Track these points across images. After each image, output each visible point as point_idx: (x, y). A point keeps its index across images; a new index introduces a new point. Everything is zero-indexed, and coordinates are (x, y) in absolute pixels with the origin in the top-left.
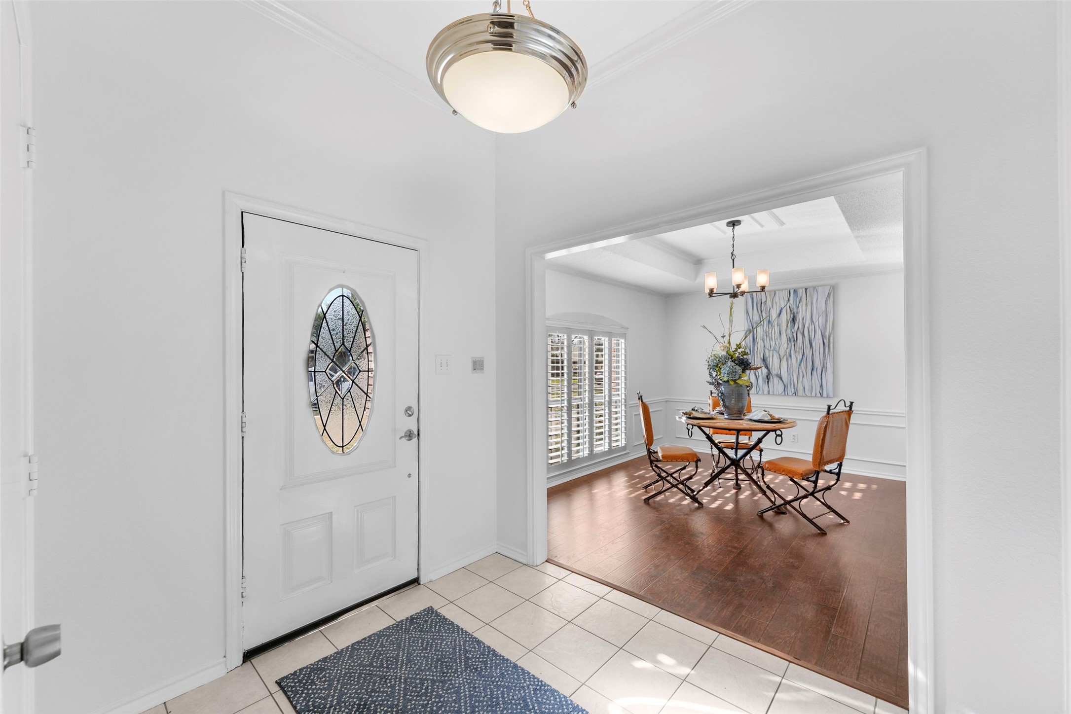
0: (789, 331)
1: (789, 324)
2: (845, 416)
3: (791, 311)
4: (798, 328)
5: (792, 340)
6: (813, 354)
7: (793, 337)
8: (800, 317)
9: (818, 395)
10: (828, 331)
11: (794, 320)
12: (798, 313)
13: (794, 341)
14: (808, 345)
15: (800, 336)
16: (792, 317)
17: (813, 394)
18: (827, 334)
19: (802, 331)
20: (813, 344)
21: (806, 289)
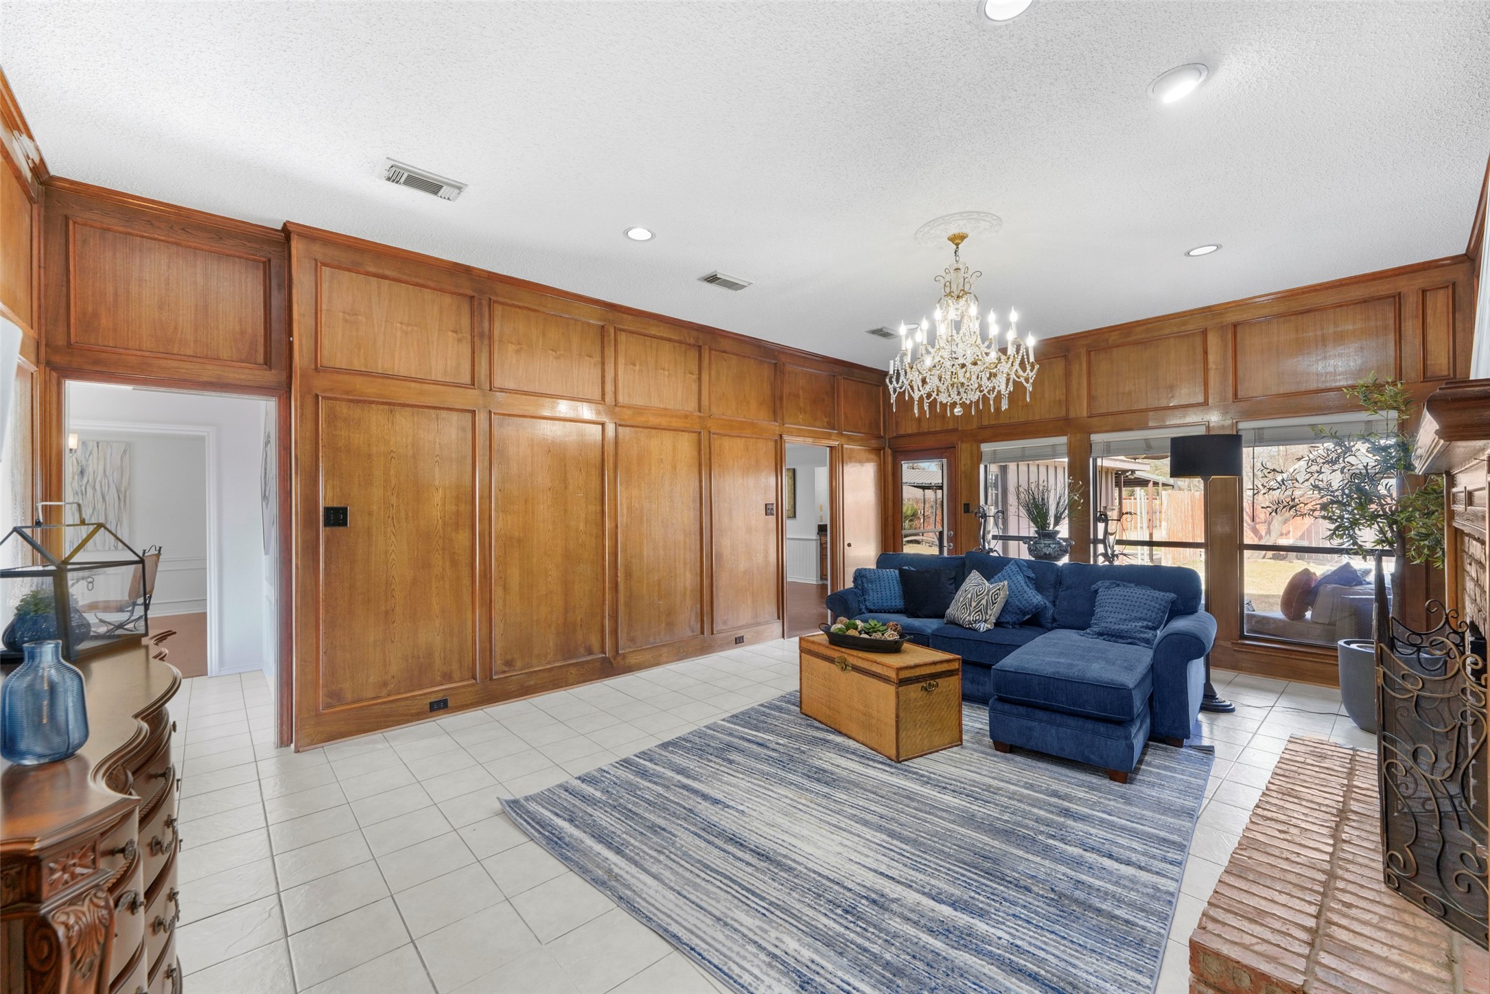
0: (75, 485)
1: (76, 477)
2: (155, 558)
3: (78, 463)
4: (88, 481)
5: (80, 494)
6: (106, 509)
7: (82, 491)
8: (90, 470)
9: (113, 548)
10: (124, 486)
11: (82, 473)
12: (87, 466)
13: (82, 494)
14: (101, 500)
15: (90, 491)
16: (80, 469)
17: (107, 548)
18: (123, 489)
19: (92, 485)
20: (107, 499)
21: (98, 443)
